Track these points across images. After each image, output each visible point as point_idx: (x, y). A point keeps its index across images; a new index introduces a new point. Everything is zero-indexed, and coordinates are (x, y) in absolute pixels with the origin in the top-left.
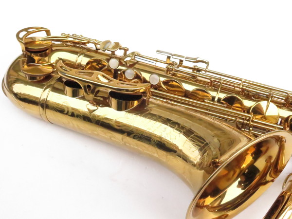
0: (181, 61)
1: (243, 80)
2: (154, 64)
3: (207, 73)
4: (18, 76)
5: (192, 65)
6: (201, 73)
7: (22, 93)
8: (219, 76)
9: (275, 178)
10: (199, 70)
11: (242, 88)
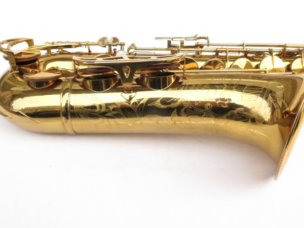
1: (245, 44)
4: (12, 93)
7: (24, 108)
11: (246, 51)
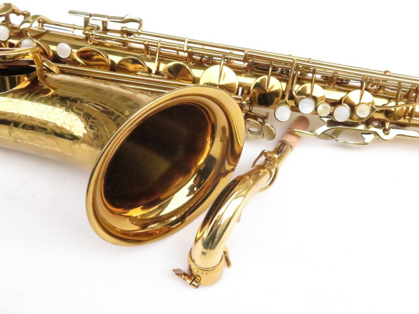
0: (104, 23)
1: (187, 40)
2: (71, 33)
3: (142, 36)
5: (118, 26)
6: (132, 36)
8: (158, 39)
9: (235, 166)
10: (129, 34)
11: (187, 51)
